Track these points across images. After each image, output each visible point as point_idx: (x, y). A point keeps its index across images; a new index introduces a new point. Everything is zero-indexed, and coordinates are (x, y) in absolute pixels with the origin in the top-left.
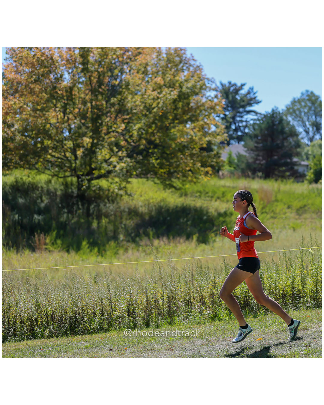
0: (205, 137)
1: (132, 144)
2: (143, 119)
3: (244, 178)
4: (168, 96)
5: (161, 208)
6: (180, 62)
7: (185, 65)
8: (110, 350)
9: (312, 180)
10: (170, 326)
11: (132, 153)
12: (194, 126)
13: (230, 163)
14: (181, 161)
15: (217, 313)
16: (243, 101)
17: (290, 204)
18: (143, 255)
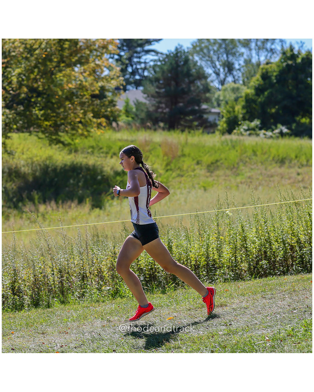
0: (97, 82)
1: (11, 92)
2: (23, 63)
3: (143, 129)
5: (47, 167)
9: (225, 130)
10: (63, 306)
11: (11, 103)
12: (84, 69)
13: (127, 112)
14: (70, 112)
15: (118, 289)
16: (142, 39)
17: (199, 159)
18: (27, 223)
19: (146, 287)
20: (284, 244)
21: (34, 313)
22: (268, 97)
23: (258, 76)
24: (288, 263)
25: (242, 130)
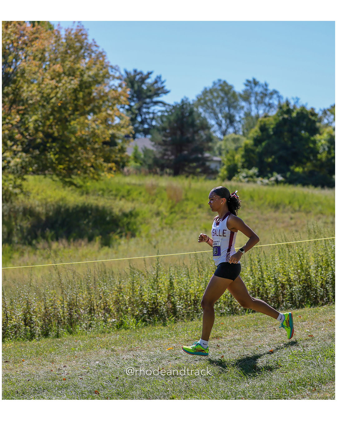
0: (108, 130)
1: (28, 137)
2: (40, 110)
3: (151, 175)
4: (67, 85)
5: (60, 207)
6: (81, 48)
7: (86, 50)
8: (6, 362)
9: (225, 177)
10: (71, 336)
11: (28, 147)
12: (96, 118)
13: (136, 158)
14: (82, 156)
15: (123, 321)
16: (150, 91)
17: (201, 203)
18: (40, 259)
19: (149, 320)
20: (276, 282)
21: (44, 343)
22: (265, 148)
23: (257, 128)
24: (279, 299)
25: (241, 177)
